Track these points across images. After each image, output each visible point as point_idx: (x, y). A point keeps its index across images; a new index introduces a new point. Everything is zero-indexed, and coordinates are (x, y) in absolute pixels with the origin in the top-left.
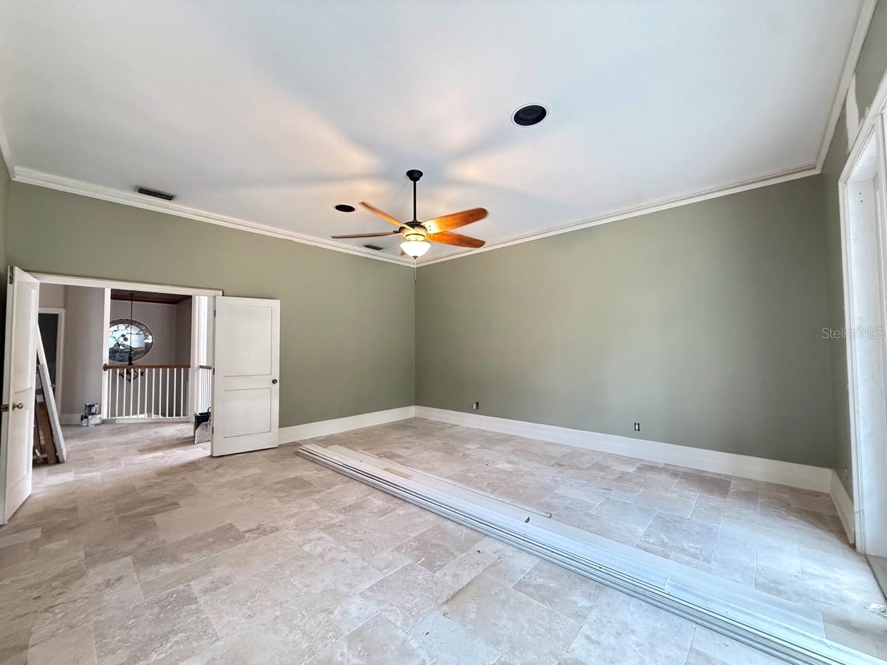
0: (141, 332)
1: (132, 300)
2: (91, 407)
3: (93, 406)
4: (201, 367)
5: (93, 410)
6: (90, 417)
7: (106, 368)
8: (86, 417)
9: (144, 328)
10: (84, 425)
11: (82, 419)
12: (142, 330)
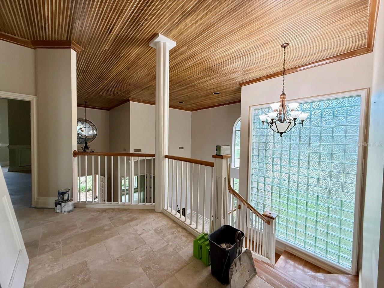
0: (90, 127)
1: (86, 107)
2: (63, 194)
3: (66, 193)
4: (167, 157)
5: (66, 197)
6: (63, 204)
7: (75, 154)
8: (60, 204)
9: (92, 124)
10: (58, 211)
11: (56, 206)
12: (91, 126)
